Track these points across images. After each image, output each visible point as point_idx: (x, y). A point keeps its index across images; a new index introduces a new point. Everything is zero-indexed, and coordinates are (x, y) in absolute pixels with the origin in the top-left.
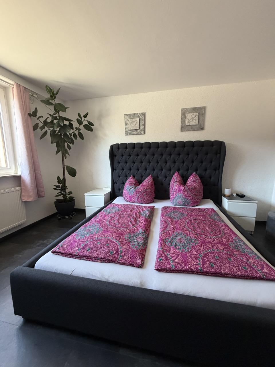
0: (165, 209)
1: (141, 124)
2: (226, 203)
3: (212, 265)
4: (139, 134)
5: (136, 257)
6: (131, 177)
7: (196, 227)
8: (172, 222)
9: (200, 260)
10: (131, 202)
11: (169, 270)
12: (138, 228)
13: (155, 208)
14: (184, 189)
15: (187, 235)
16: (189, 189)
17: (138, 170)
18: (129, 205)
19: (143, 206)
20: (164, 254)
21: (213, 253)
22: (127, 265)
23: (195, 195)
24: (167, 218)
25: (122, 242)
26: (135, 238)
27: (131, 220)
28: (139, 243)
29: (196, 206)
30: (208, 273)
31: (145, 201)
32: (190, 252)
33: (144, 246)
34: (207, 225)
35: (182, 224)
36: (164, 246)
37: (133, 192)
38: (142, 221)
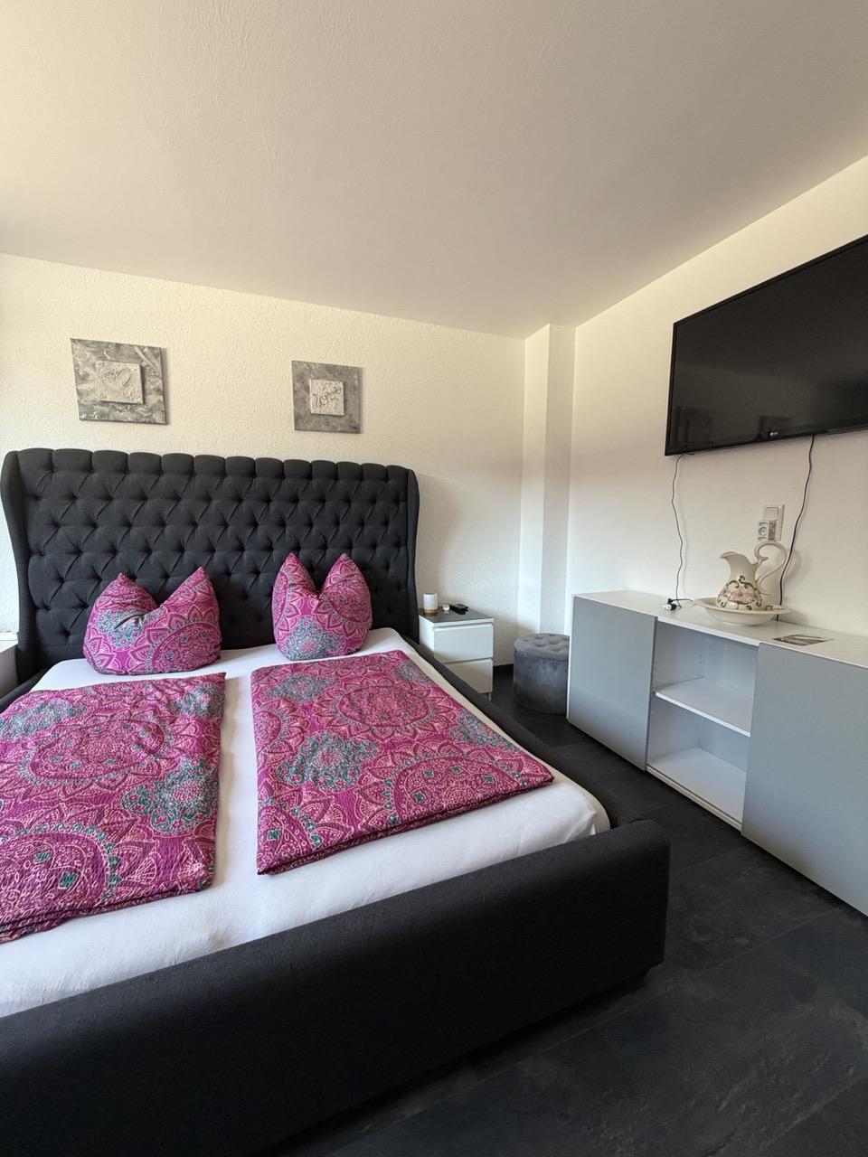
0: (262, 675)
1: (149, 386)
2: (430, 632)
3: (419, 797)
4: (145, 422)
5: (181, 859)
6: (121, 577)
7: (366, 709)
8: (294, 710)
9: (388, 796)
10: (127, 674)
11: (305, 857)
12: (172, 759)
13: (227, 677)
14: (318, 606)
15: (345, 737)
16: (333, 603)
17: (148, 551)
18: (120, 683)
19: (180, 680)
20: (285, 814)
21: (418, 765)
22: (148, 902)
23: (352, 619)
24: (276, 703)
25: (113, 823)
26: (166, 796)
27: (140, 739)
28: (185, 809)
29: (357, 650)
30: (412, 823)
31: (184, 660)
32: (360, 783)
33: (208, 810)
34: (393, 697)
35: (324, 709)
36: (280, 789)
37: (135, 635)
38: (186, 731)
